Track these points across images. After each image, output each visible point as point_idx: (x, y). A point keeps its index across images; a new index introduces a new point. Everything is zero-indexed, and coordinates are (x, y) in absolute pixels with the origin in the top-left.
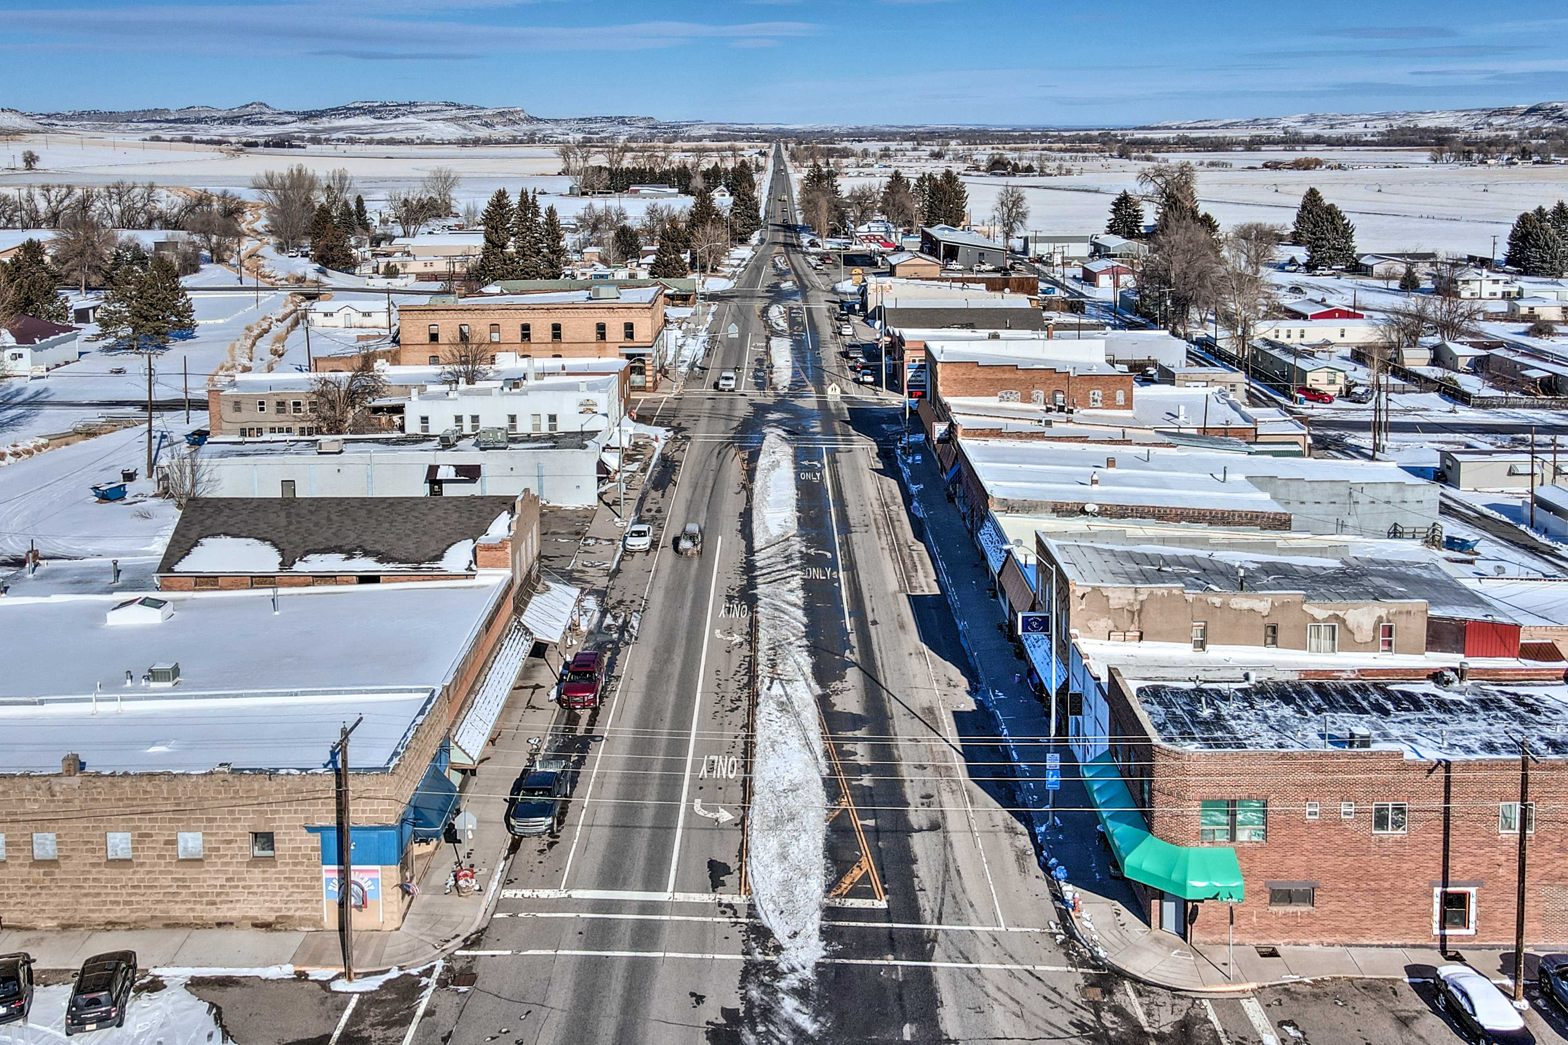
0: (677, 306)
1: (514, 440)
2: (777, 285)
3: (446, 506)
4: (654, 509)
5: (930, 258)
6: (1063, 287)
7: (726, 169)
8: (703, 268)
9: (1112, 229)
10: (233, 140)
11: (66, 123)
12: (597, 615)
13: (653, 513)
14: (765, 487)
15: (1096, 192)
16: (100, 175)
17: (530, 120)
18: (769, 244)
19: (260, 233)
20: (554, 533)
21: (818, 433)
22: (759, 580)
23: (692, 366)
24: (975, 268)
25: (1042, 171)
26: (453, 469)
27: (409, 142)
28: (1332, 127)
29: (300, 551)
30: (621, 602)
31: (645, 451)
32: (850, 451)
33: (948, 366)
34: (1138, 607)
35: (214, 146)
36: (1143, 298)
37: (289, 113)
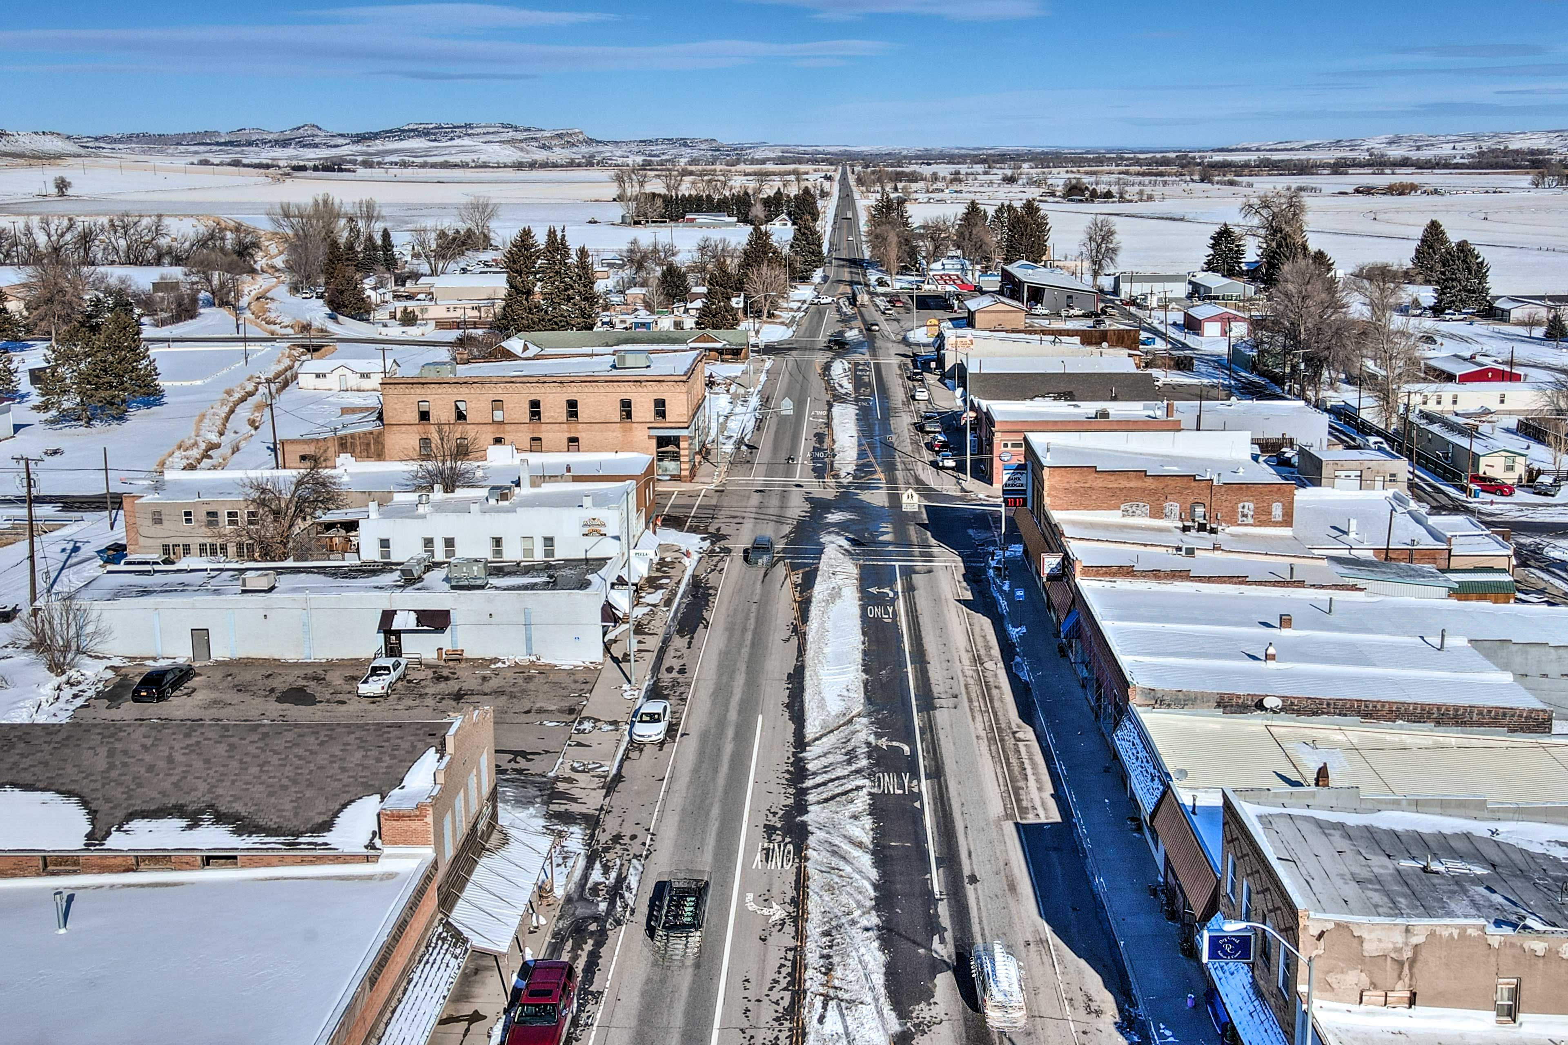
0: (727, 361)
1: (499, 571)
2: (841, 333)
3: (347, 739)
4: (677, 668)
5: (1014, 303)
6: (1163, 336)
7: (788, 196)
8: (758, 314)
9: (1210, 267)
10: (281, 163)
11: (114, 146)
12: (581, 863)
13: (674, 674)
14: (823, 630)
15: (1182, 220)
16: (135, 202)
17: (589, 142)
18: (833, 282)
19: (278, 270)
20: (540, 711)
21: (888, 543)
22: (812, 797)
23: (740, 442)
24: (1063, 314)
25: (1121, 197)
26: (413, 616)
27: (464, 165)
28: (1418, 148)
29: (120, 814)
30: (617, 838)
31: (672, 572)
32: (930, 571)
33: (1058, 471)
34: (1410, 954)
35: (262, 171)
36: (1261, 353)
37: (342, 135)
